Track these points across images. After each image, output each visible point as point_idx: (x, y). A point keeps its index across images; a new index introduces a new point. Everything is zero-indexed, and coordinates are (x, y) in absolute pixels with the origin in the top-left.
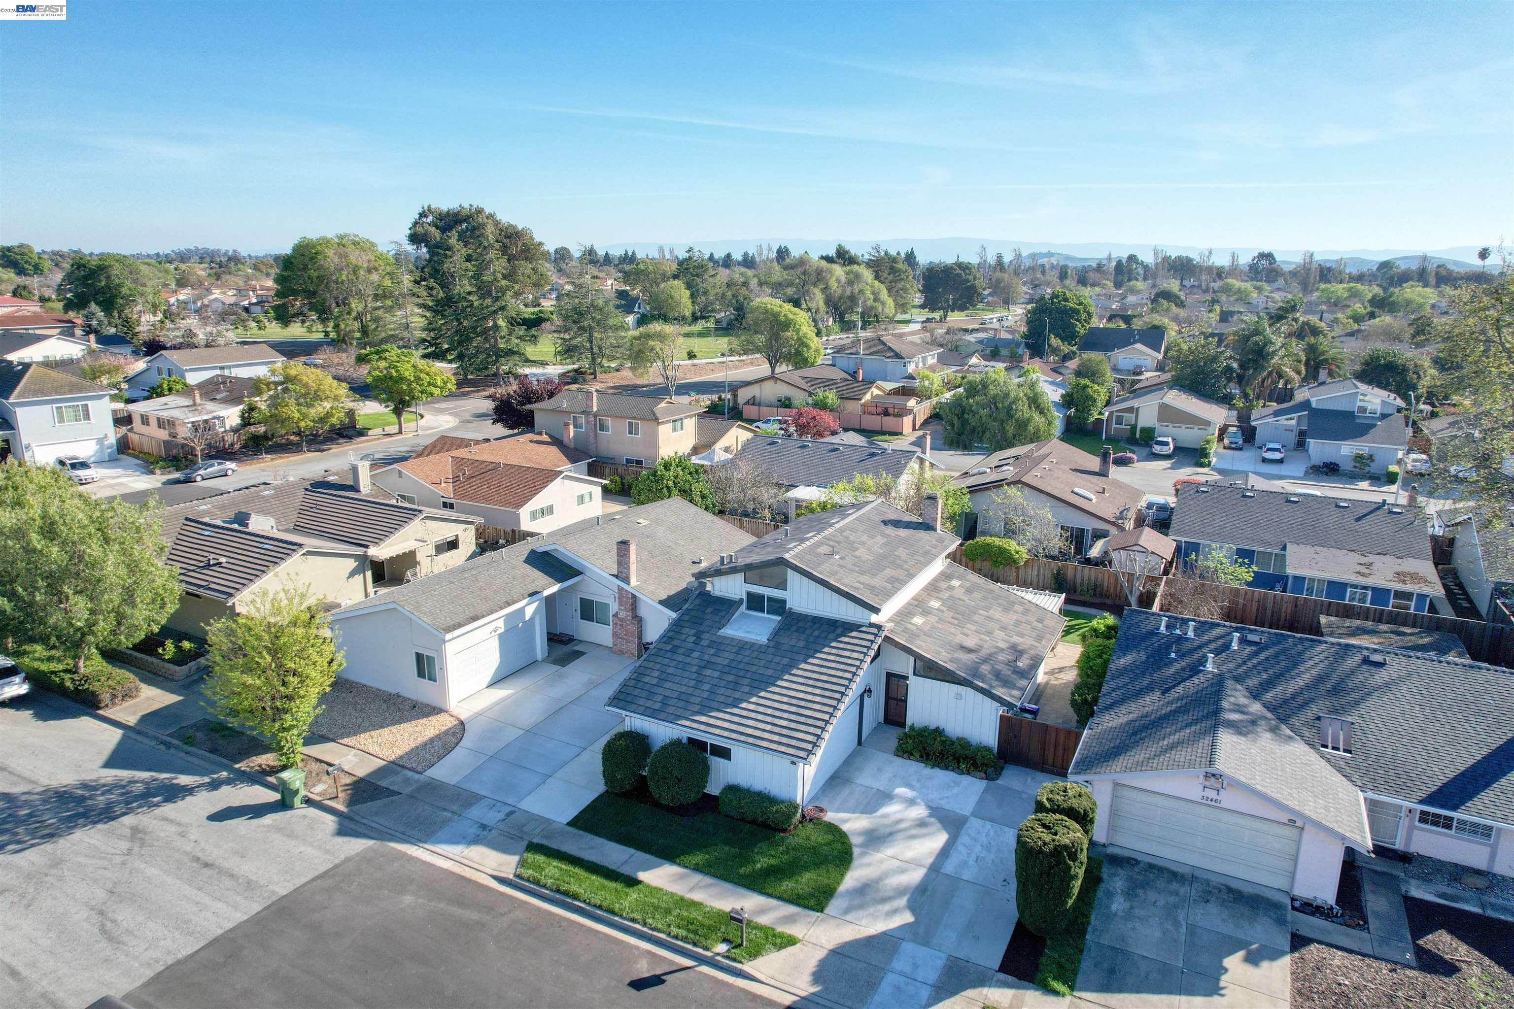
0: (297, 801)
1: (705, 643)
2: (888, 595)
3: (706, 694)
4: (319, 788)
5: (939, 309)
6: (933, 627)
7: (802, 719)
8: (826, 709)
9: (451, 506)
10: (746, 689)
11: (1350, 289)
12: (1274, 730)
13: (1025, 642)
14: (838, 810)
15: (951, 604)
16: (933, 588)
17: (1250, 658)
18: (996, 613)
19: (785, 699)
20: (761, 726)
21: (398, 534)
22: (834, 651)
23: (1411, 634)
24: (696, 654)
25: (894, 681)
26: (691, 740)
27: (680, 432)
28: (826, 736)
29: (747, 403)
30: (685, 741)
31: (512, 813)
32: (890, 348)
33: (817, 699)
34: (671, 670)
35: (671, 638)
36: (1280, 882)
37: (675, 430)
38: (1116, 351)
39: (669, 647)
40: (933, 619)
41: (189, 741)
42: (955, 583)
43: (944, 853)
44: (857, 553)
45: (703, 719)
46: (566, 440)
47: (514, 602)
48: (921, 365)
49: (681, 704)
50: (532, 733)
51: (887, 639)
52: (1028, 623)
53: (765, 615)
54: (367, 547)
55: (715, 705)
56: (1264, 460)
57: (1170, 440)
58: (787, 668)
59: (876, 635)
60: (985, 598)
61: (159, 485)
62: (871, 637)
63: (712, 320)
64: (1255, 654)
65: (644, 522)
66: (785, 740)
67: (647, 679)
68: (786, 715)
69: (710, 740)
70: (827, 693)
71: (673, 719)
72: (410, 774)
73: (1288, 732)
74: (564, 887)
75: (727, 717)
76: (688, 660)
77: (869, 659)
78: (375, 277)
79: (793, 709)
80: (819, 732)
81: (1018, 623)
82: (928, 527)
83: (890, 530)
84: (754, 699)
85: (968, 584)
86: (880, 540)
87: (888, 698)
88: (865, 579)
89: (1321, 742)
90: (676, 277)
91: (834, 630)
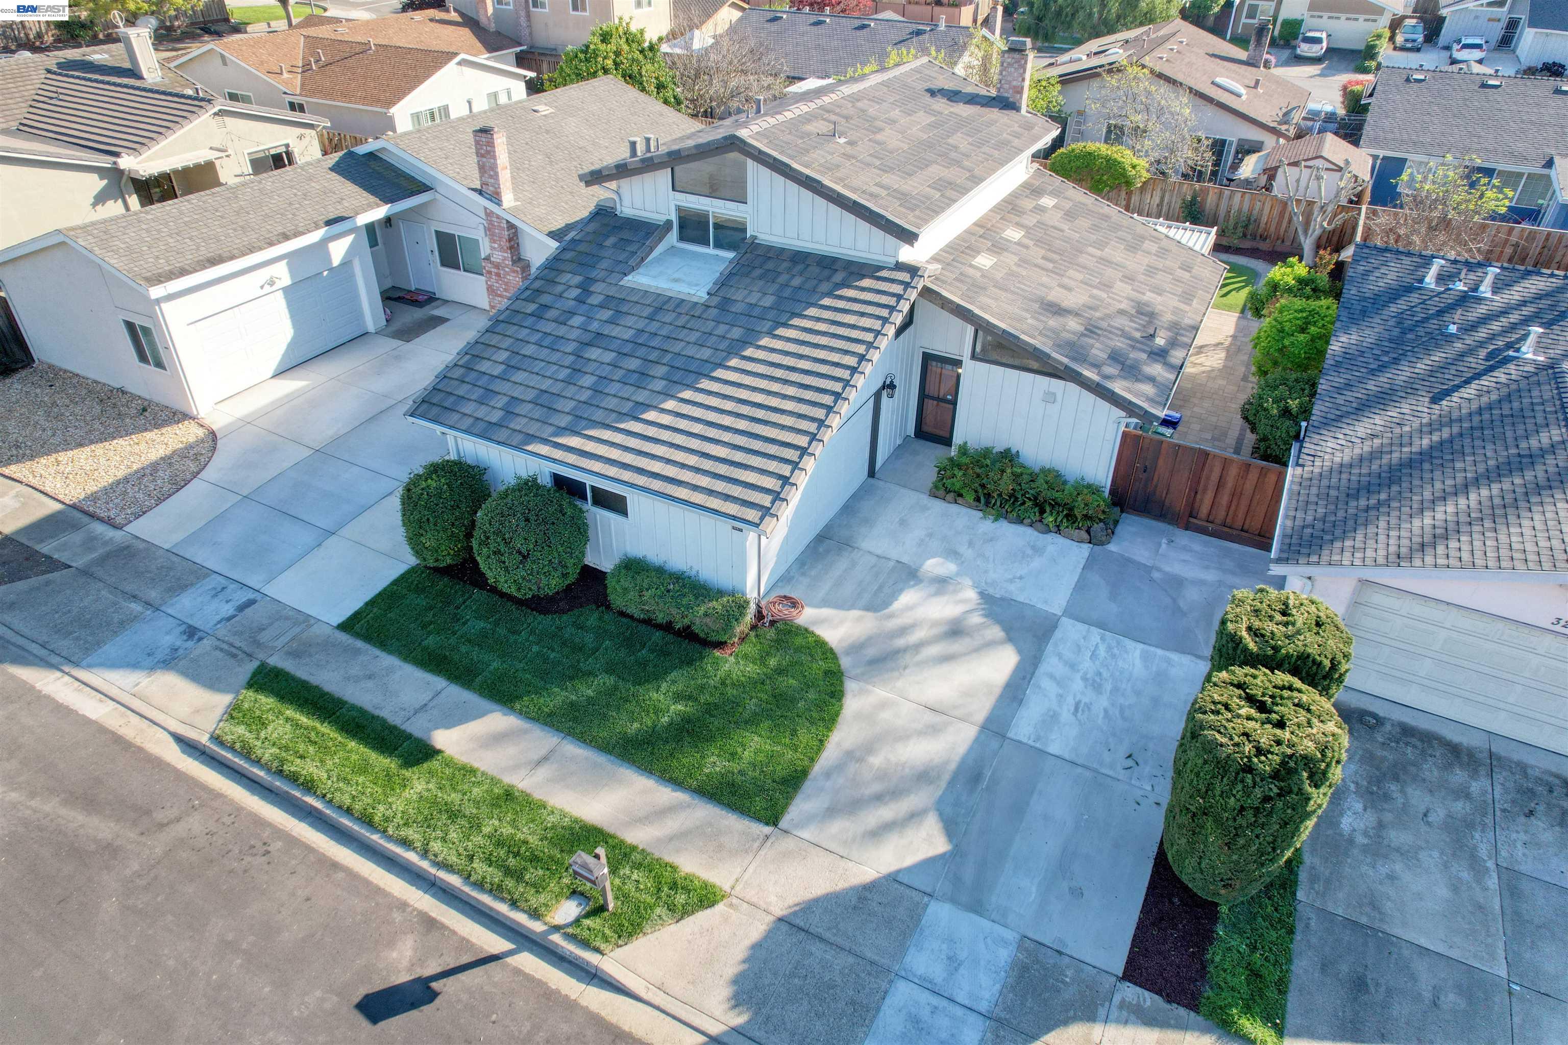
1: (595, 300)
2: (934, 210)
3: (585, 395)
6: (1011, 274)
7: (757, 445)
8: (804, 425)
9: (301, 108)
10: (659, 385)
13: (1161, 302)
14: (825, 603)
15: (1041, 235)
16: (1009, 207)
18: (1116, 252)
19: (729, 406)
20: (680, 456)
21: (173, 137)
22: (827, 315)
24: (577, 321)
25: (934, 366)
26: (560, 482)
28: (800, 479)
30: (546, 480)
31: (251, 603)
33: (789, 406)
34: (529, 350)
35: (538, 292)
37: (639, 5)
39: (531, 308)
40: (1011, 260)
42: (1047, 201)
43: (1014, 690)
44: (879, 137)
45: (574, 441)
46: (483, 20)
47: (297, 234)
49: (538, 413)
50: (324, 454)
51: (927, 293)
52: (1168, 271)
53: (711, 251)
54: (117, 155)
55: (598, 415)
57: (1323, 36)
58: (736, 348)
59: (907, 285)
60: (1095, 228)
62: (897, 289)
65: (545, 110)
66: (720, 486)
67: (484, 366)
68: (727, 437)
69: (590, 481)
70: (808, 395)
71: (521, 441)
72: (99, 528)
74: (295, 766)
75: (618, 438)
76: (562, 331)
77: (891, 331)
79: (742, 425)
80: (786, 470)
81: (1151, 271)
82: (1007, 104)
83: (941, 104)
84: (670, 405)
85: (1068, 205)
86: (923, 118)
87: (923, 396)
88: (888, 179)
91: (830, 275)
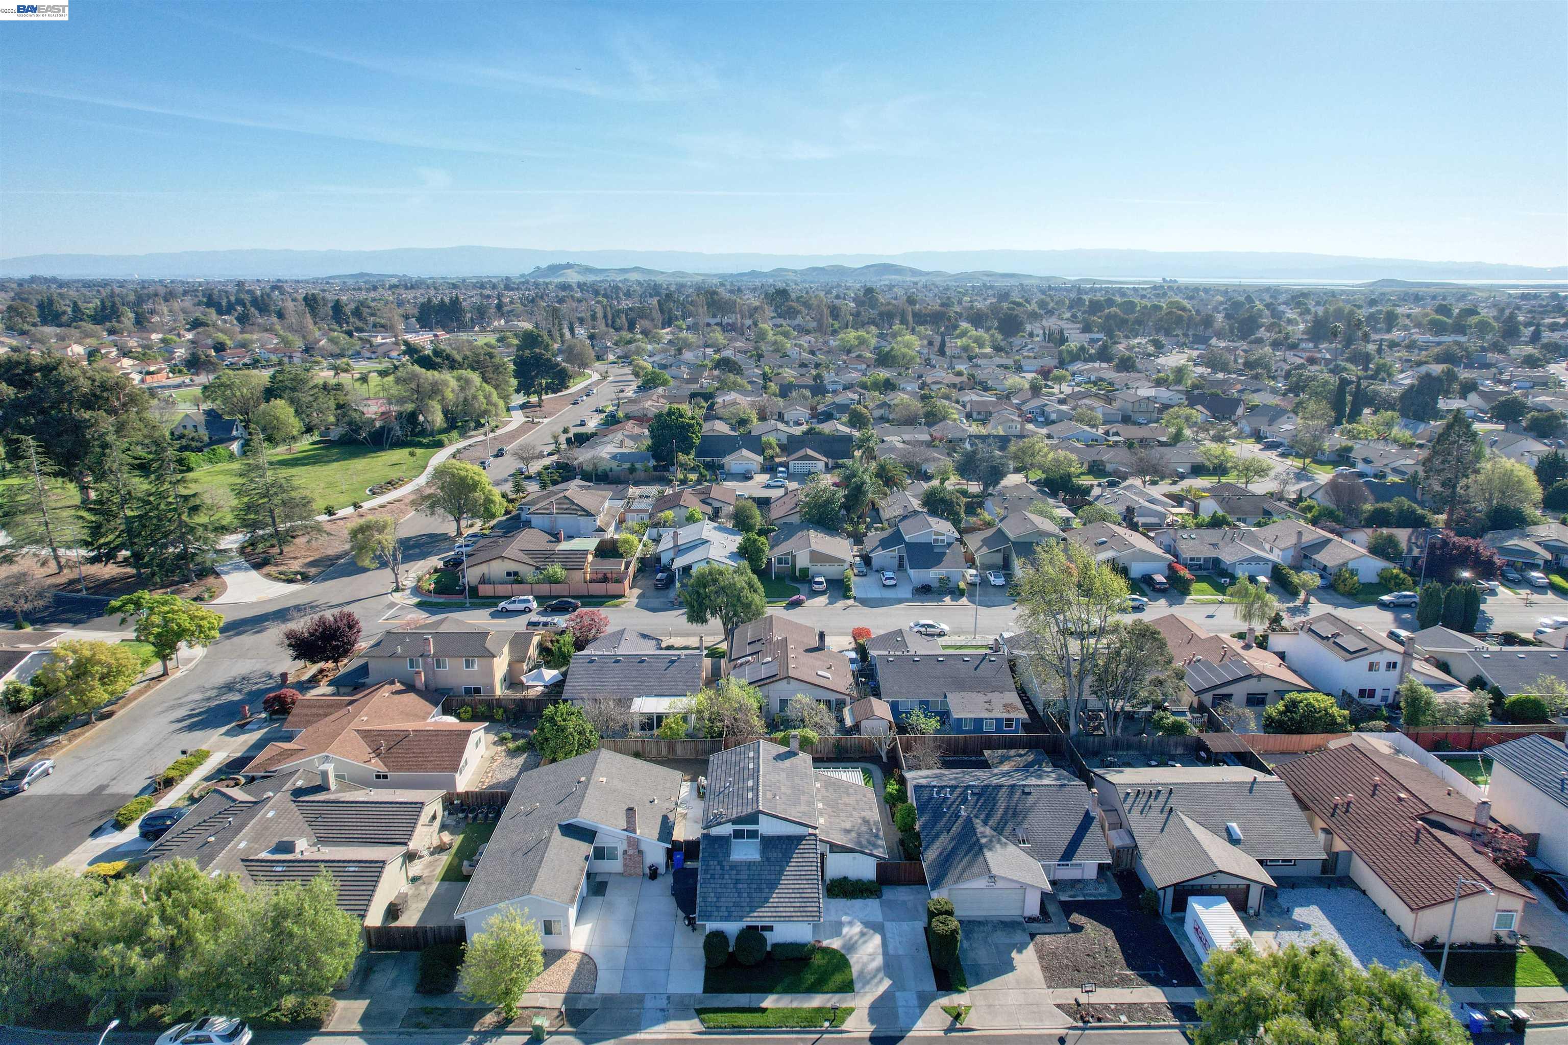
0: (544, 1034)
3: (748, 900)
4: (548, 1023)
5: (534, 393)
6: (830, 823)
7: (806, 900)
8: (813, 890)
10: (767, 890)
11: (858, 338)
12: (1000, 843)
13: (864, 815)
14: (826, 939)
15: (826, 803)
17: (977, 802)
18: (846, 799)
19: (790, 891)
20: (787, 909)
21: (417, 828)
22: (800, 855)
23: (1023, 755)
24: (727, 877)
26: (751, 927)
27: (501, 657)
29: (480, 583)
30: (749, 929)
31: (668, 997)
32: (578, 506)
34: (719, 890)
36: (1018, 913)
38: (727, 458)
41: (420, 1026)
42: (818, 785)
43: (884, 944)
44: (782, 791)
45: (753, 915)
46: (420, 685)
47: (583, 868)
48: (603, 513)
49: (738, 909)
50: (633, 947)
52: (861, 800)
53: (751, 842)
54: (406, 844)
55: (758, 905)
56: (884, 585)
57: (821, 579)
58: (781, 872)
59: (815, 840)
60: (835, 790)
62: (811, 840)
63: (318, 432)
64: (978, 800)
65: (605, 780)
66: (803, 914)
67: (709, 900)
68: (795, 900)
69: (760, 924)
70: (809, 881)
71: (741, 918)
72: (588, 996)
73: (1004, 840)
74: (735, 1025)
75: (765, 910)
76: (724, 881)
79: (798, 895)
80: (817, 904)
82: (793, 754)
84: (775, 895)
85: (823, 784)
86: (783, 774)
88: (800, 810)
89: (1018, 841)
90: (270, 393)
91: (792, 842)
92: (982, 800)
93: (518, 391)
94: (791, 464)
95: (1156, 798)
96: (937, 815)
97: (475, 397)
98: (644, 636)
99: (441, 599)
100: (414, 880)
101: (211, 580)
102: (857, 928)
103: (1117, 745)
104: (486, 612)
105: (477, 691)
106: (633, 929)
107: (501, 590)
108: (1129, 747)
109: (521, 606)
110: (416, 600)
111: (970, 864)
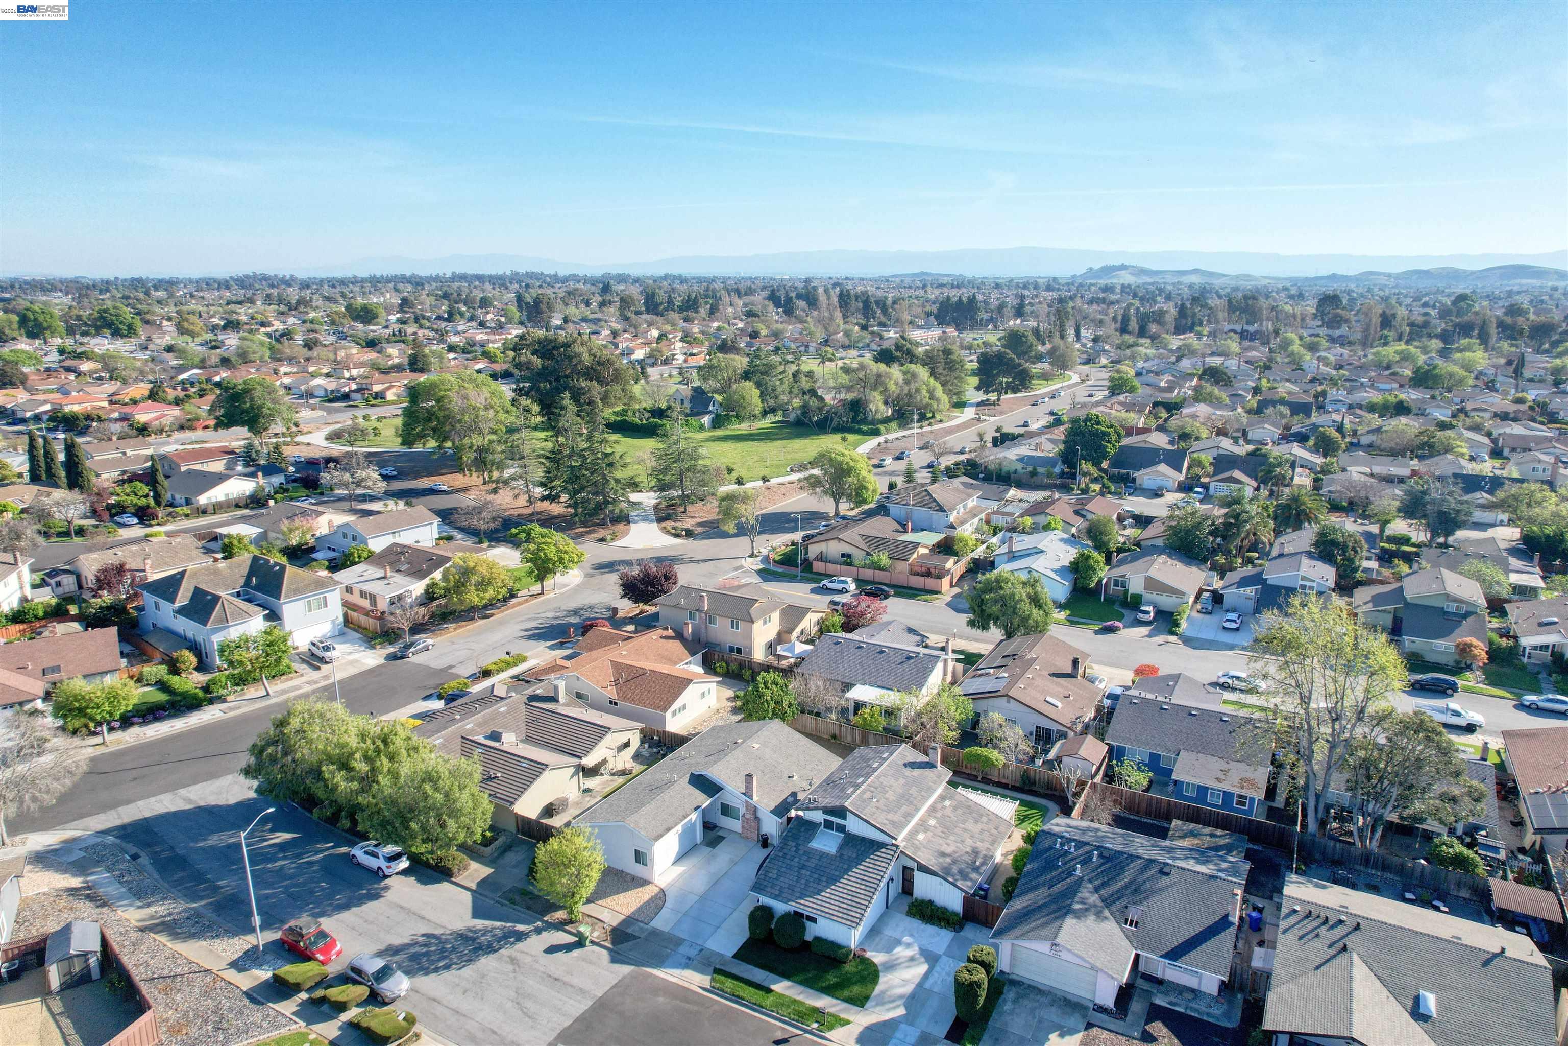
0: (587, 943)
1: (801, 852)
2: (901, 826)
3: (803, 886)
4: (596, 934)
5: (993, 391)
6: (929, 841)
7: (854, 904)
8: (866, 898)
9: (616, 704)
10: (824, 884)
11: (1402, 352)
12: (1098, 914)
13: (982, 846)
14: (873, 951)
15: (942, 822)
16: (933, 809)
17: (1100, 866)
18: (970, 825)
19: (845, 891)
20: (831, 907)
21: (598, 747)
22: (872, 861)
23: (1220, 836)
24: (796, 860)
25: (908, 871)
26: (796, 912)
27: (768, 624)
28: (866, 914)
29: (816, 559)
30: (792, 913)
31: (702, 950)
32: (935, 500)
33: (862, 892)
34: (783, 870)
35: (782, 848)
36: (1088, 997)
37: (765, 623)
38: (1142, 472)
39: (781, 854)
40: (930, 834)
41: (513, 902)
42: (947, 803)
43: (926, 976)
44: (887, 795)
45: (801, 901)
46: (686, 635)
47: (688, 815)
48: (962, 510)
49: (790, 891)
50: (704, 898)
51: (902, 851)
52: (988, 830)
53: (835, 835)
54: (580, 758)
55: (807, 893)
56: (1224, 628)
57: (1150, 609)
58: (846, 871)
59: (896, 850)
60: (964, 813)
61: (383, 661)
62: (894, 851)
63: (780, 413)
64: (1103, 864)
65: (757, 746)
66: (844, 916)
67: (770, 875)
68: (845, 901)
69: (806, 913)
70: (867, 888)
71: (787, 901)
72: (641, 925)
73: (1107, 914)
74: (737, 993)
75: (814, 901)
76: (792, 863)
77: (890, 867)
78: (491, 413)
79: (849, 897)
80: (862, 912)
82: (931, 765)
83: (908, 772)
84: (828, 890)
85: (955, 803)
86: (902, 780)
87: (904, 879)
88: (890, 816)
89: (1124, 920)
90: (746, 376)
91: (872, 846)
92: (1107, 866)
93: (978, 388)
94: (1212, 485)
95: (1332, 927)
96: (1050, 865)
97: (918, 390)
98: (911, 630)
99: (780, 569)
100: (587, 791)
101: (621, 527)
102: (913, 951)
103: (1367, 859)
104: (810, 586)
105: (739, 651)
106: (716, 883)
107: (831, 568)
108: (1385, 867)
109: (839, 586)
110: (761, 566)
111: (1043, 926)
